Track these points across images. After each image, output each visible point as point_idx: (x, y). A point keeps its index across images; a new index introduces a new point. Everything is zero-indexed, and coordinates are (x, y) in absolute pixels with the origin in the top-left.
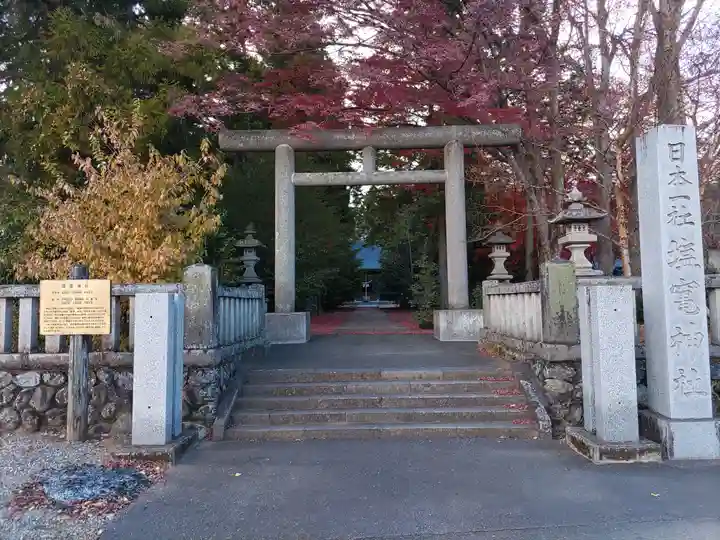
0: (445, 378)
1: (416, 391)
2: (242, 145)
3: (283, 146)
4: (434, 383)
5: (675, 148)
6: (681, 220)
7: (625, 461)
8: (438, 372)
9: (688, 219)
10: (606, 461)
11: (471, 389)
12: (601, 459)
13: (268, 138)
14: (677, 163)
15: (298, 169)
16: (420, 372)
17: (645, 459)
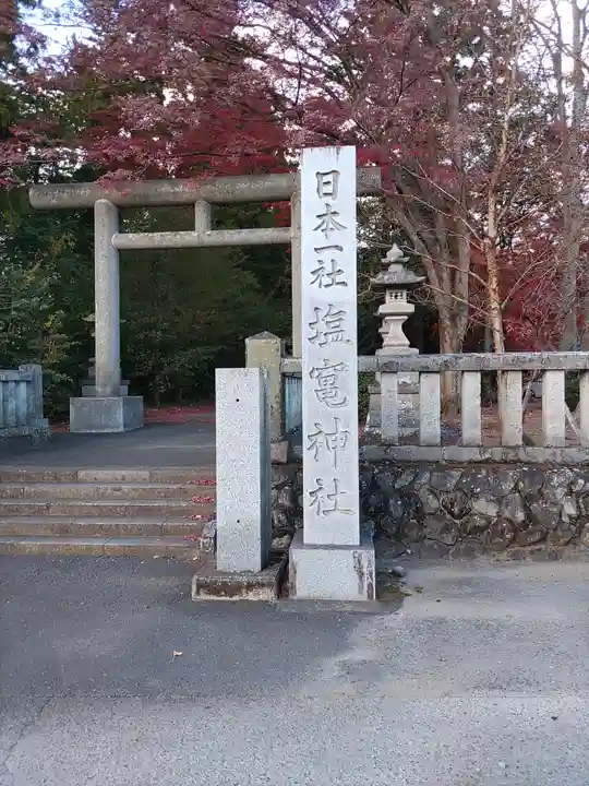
0: (151, 479)
1: (103, 497)
2: (54, 201)
3: (102, 202)
4: (125, 488)
5: (326, 179)
6: (326, 280)
7: (228, 598)
8: (145, 474)
9: (339, 278)
10: (204, 597)
11: (167, 496)
12: (198, 593)
13: (84, 193)
14: (329, 200)
15: (122, 229)
16: (123, 472)
17: (251, 596)
